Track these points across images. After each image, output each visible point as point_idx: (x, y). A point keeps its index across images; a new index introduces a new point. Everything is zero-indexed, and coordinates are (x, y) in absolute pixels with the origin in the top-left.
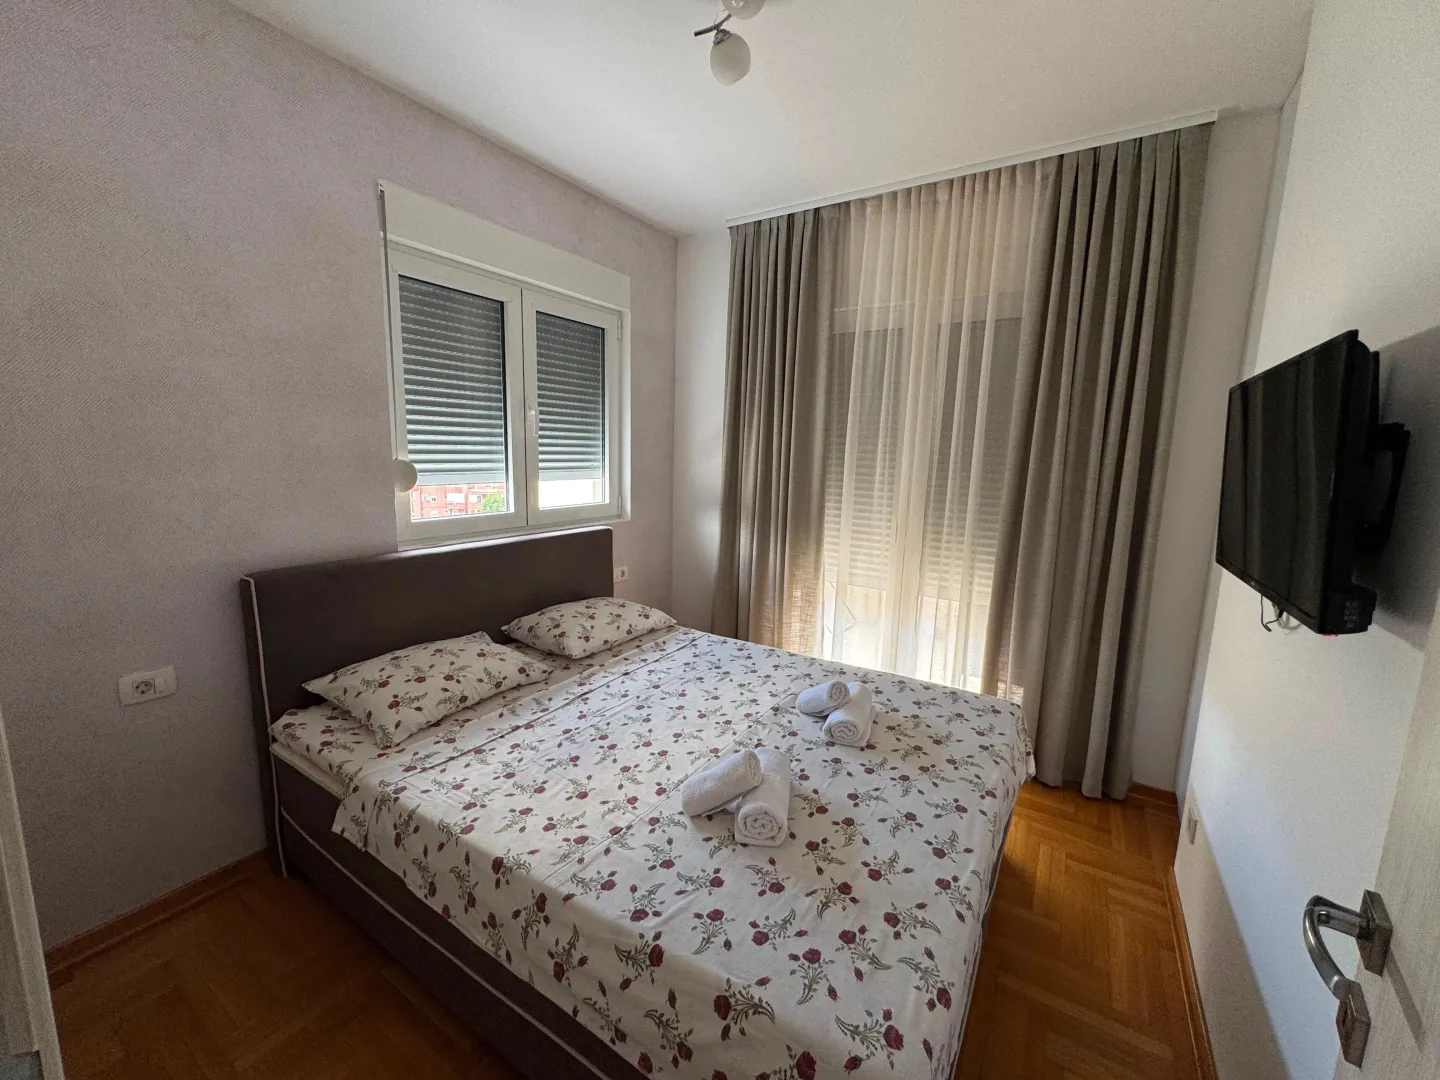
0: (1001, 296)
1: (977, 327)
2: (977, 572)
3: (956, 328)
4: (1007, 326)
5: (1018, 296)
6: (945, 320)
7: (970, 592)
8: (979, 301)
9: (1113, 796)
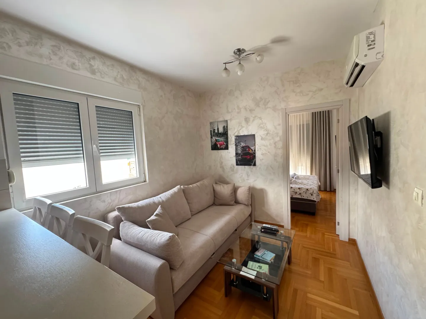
0: (306, 121)
1: (303, 125)
2: (307, 159)
3: (300, 125)
4: (308, 125)
5: (309, 121)
6: (298, 124)
7: (306, 162)
8: (303, 121)
9: (321, 190)
